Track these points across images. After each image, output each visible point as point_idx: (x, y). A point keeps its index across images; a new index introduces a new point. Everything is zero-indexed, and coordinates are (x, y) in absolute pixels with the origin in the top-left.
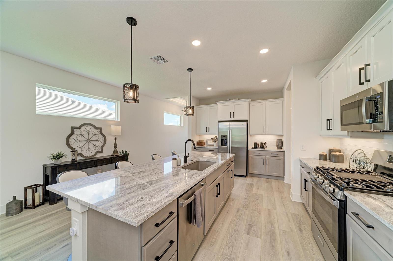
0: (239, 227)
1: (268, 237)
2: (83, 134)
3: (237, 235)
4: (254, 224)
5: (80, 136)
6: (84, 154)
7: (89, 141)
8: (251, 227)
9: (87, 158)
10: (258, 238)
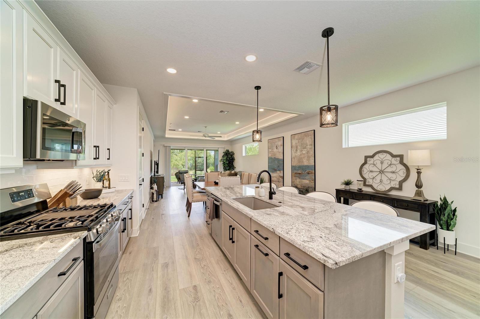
0: (209, 288)
1: (171, 297)
2: (375, 163)
3: (205, 279)
4: (193, 305)
5: (373, 166)
6: (375, 186)
7: (381, 172)
8: (195, 298)
9: (378, 192)
10: (182, 288)
